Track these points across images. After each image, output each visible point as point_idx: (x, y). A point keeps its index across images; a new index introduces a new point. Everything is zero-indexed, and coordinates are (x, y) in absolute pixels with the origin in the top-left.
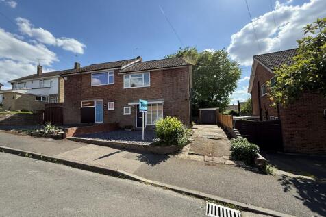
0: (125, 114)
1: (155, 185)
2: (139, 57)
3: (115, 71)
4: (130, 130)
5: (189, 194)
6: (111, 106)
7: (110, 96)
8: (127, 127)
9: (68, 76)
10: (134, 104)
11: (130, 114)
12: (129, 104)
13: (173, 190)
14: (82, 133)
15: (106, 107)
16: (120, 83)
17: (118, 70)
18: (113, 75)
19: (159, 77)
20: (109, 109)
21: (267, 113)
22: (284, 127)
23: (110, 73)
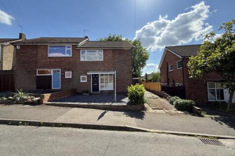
0: (81, 81)
1: (160, 133)
2: (87, 37)
3: (73, 46)
4: (88, 94)
5: (184, 135)
6: (68, 75)
7: (67, 67)
8: (84, 92)
9: (20, 45)
10: (90, 73)
11: (86, 81)
12: (88, 73)
13: (172, 134)
14: (54, 98)
15: (63, 76)
16: (77, 56)
17: (75, 45)
18: (71, 49)
19: (110, 55)
20: (66, 77)
21: (174, 81)
22: (187, 89)
23: (67, 47)
